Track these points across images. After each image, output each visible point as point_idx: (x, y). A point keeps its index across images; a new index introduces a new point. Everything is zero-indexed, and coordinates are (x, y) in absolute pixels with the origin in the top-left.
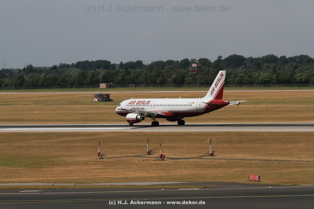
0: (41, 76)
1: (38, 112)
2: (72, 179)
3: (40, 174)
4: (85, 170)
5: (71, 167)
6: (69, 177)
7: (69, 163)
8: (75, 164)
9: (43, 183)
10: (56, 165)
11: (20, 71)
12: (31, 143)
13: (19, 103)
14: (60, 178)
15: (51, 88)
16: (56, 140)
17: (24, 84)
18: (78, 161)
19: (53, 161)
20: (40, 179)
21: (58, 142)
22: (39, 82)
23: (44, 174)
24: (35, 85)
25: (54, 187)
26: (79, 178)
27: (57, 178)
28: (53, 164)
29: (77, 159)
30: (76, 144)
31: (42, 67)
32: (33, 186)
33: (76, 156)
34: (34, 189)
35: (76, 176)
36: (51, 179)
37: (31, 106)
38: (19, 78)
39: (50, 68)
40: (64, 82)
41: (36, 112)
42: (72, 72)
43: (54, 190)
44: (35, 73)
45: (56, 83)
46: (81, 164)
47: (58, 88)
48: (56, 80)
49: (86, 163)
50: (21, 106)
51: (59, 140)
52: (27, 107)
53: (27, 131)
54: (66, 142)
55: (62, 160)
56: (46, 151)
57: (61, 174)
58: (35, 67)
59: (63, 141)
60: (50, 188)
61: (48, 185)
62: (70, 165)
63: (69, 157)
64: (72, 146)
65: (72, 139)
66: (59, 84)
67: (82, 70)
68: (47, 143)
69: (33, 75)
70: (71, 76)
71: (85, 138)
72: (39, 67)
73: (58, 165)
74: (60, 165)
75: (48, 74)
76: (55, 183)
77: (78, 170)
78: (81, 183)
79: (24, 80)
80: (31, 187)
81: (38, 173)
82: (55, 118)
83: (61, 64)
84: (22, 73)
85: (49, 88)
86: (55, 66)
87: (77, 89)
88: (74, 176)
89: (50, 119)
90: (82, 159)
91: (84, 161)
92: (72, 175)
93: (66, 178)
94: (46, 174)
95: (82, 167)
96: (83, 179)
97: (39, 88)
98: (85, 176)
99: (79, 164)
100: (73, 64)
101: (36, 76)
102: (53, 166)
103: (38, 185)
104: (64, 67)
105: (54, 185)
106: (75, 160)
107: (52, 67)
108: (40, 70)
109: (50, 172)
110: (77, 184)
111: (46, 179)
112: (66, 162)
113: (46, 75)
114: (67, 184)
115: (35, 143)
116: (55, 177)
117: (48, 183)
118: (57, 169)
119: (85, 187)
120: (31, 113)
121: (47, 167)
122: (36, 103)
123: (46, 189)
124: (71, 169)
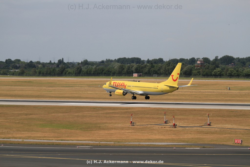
0: (93, 67)
1: (90, 92)
2: (112, 139)
3: (90, 135)
4: (121, 133)
5: (112, 131)
6: (111, 137)
7: (110, 128)
8: (115, 129)
9: (92, 141)
10: (101, 129)
11: (79, 63)
12: (85, 113)
13: (78, 86)
14: (104, 138)
15: (100, 76)
16: (102, 112)
17: (81, 73)
18: (117, 127)
19: (100, 127)
20: (90, 139)
21: (103, 113)
22: (91, 72)
23: (93, 135)
24: (89, 74)
25: (100, 144)
26: (117, 138)
27: (102, 138)
28: (100, 128)
29: (116, 125)
30: (115, 115)
31: (94, 61)
32: (86, 143)
33: (116, 123)
34: (87, 145)
35: (115, 137)
36: (98, 139)
37: (85, 88)
38: (78, 68)
39: (99, 62)
40: (109, 72)
41: (89, 92)
42: (114, 66)
43: (100, 146)
44: (89, 65)
45: (103, 72)
46: (119, 129)
47: (105, 76)
48: (103, 71)
49: (122, 128)
50: (79, 88)
51: (104, 112)
52: (83, 89)
53: (83, 105)
54: (109, 113)
55: (106, 126)
56: (95, 120)
57: (105, 135)
58: (89, 61)
59: (107, 113)
60: (97, 145)
61: (96, 143)
62: (111, 129)
63: (110, 124)
64: (113, 117)
65: (113, 111)
66: (105, 74)
67: (121, 64)
68: (96, 114)
69: (87, 67)
70: (114, 68)
71: (122, 111)
72: (92, 61)
73: (103, 129)
74: (105, 129)
75: (98, 66)
76: (101, 142)
77: (117, 133)
78: (119, 142)
79: (82, 70)
80: (84, 144)
81: (89, 134)
82: (102, 97)
83: (106, 59)
84: (80, 65)
85: (98, 76)
86: (103, 61)
87: (117, 77)
88: (114, 137)
89: (99, 97)
90: (120, 125)
91: (121, 127)
92: (112, 136)
93: (108, 138)
94: (95, 135)
95: (120, 131)
96: (120, 139)
97: (92, 76)
98: (122, 137)
99: (117, 129)
100: (115, 60)
101: (90, 67)
102: (100, 130)
103: (89, 143)
104: (109, 61)
105: (100, 143)
106: (115, 126)
107: (101, 61)
108: (92, 64)
109: (97, 134)
110: (115, 143)
111: (95, 139)
112: (109, 127)
113: (96, 67)
114: (108, 143)
115: (88, 113)
116: (101, 138)
117: (96, 141)
118: (102, 132)
119: (121, 145)
120: (85, 93)
121: (96, 131)
122: (89, 86)
123: (94, 145)
124: (112, 132)
